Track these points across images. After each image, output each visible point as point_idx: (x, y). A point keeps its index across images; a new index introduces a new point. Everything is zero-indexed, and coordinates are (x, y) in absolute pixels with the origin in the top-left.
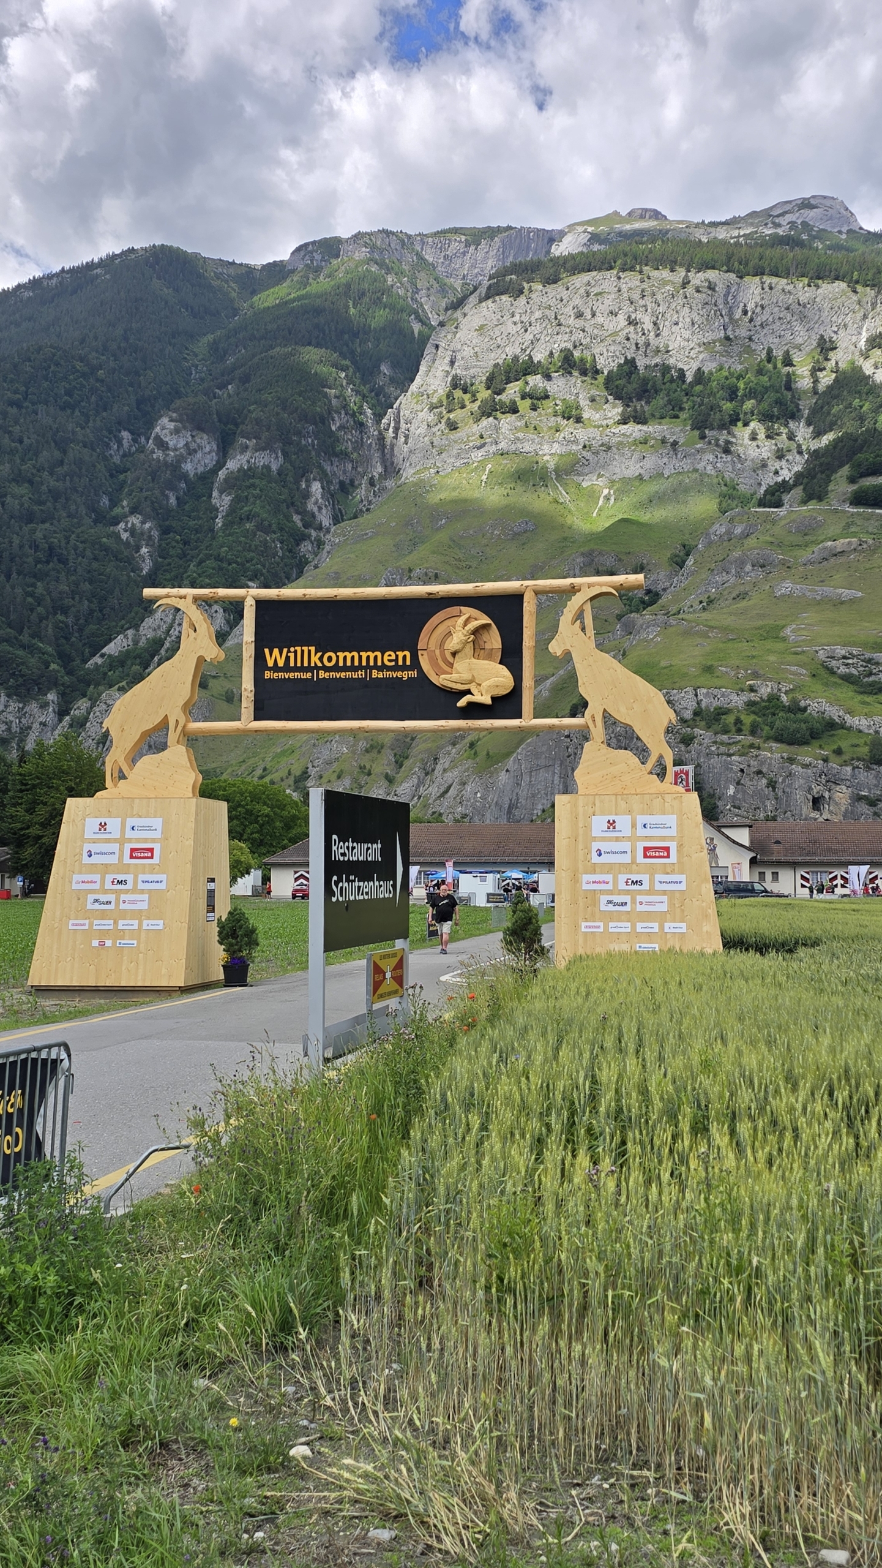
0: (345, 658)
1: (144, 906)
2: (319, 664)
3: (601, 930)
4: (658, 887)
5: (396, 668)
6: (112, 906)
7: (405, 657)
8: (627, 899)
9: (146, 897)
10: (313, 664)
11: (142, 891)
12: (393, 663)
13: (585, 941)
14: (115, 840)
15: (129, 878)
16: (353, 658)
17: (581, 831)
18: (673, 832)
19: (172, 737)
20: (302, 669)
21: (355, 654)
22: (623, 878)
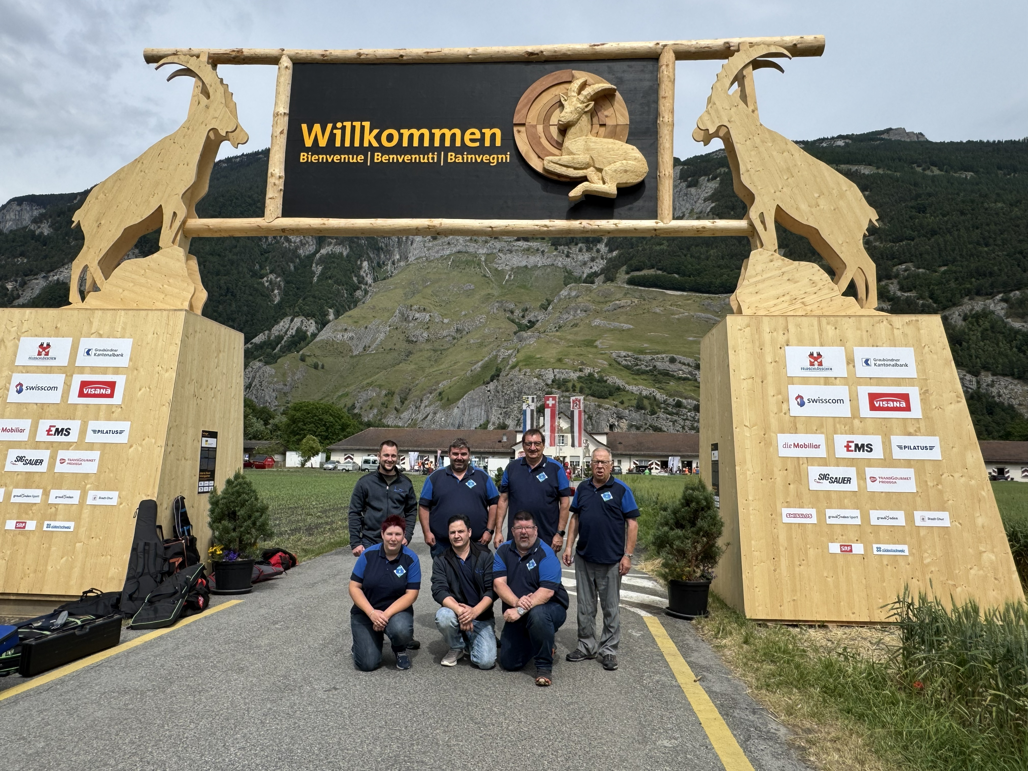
0: (411, 136)
1: (92, 468)
2: (375, 144)
3: (814, 520)
4: (898, 454)
5: (482, 150)
6: (43, 468)
7: (493, 136)
8: (851, 472)
9: (96, 455)
10: (366, 144)
11: (91, 447)
12: (477, 144)
13: (790, 539)
14: (61, 370)
15: (74, 425)
16: (422, 137)
17: (770, 369)
18: (911, 372)
19: (166, 236)
20: (352, 150)
21: (426, 132)
22: (841, 440)
